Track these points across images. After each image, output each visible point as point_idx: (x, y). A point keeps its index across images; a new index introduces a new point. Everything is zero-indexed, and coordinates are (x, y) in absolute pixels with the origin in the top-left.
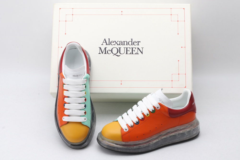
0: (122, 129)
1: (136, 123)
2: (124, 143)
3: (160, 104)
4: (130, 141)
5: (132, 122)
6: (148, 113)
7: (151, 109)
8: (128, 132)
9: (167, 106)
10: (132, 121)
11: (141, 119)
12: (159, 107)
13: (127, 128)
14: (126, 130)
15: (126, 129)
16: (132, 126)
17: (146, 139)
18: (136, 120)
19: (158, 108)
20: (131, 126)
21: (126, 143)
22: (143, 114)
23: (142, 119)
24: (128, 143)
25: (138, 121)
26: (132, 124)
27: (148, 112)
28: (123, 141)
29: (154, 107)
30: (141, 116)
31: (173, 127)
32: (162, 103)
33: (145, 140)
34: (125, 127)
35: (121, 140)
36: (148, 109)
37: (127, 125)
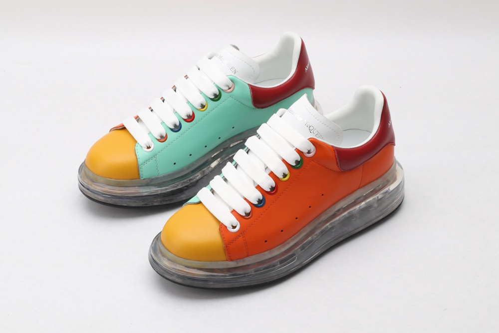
0: (222, 228)
1: (256, 203)
2: (232, 264)
3: (314, 142)
4: (248, 256)
5: (245, 201)
6: (287, 172)
7: (293, 158)
8: (242, 232)
9: (331, 144)
10: (245, 199)
11: (269, 190)
12: (312, 151)
13: (235, 221)
14: (234, 227)
15: (234, 225)
16: (248, 214)
17: (287, 241)
18: (255, 196)
19: (309, 152)
20: (245, 213)
21: (237, 263)
22: (272, 174)
23: (272, 189)
24: (244, 261)
25: (261, 198)
26: (248, 208)
27: (285, 169)
28: (231, 260)
29: (299, 152)
30: (267, 183)
31: (347, 195)
32: (318, 139)
33: (285, 245)
34: (229, 220)
35: (223, 257)
36: (284, 161)
37: (234, 212)
